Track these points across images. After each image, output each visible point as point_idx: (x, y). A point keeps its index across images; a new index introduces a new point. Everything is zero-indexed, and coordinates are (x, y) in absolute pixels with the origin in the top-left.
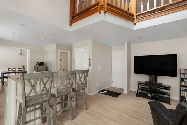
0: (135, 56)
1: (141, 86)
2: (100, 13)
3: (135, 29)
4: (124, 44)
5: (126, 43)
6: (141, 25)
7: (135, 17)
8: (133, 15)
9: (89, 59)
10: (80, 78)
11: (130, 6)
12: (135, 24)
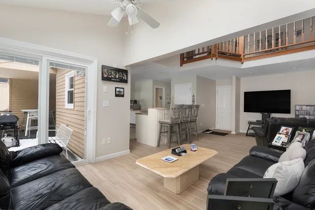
0: (245, 92)
1: (252, 126)
2: (212, 59)
3: (242, 68)
4: (232, 78)
5: (234, 78)
6: (248, 64)
7: (242, 57)
8: (240, 56)
9: (193, 96)
10: (195, 111)
11: (237, 48)
12: (243, 63)
